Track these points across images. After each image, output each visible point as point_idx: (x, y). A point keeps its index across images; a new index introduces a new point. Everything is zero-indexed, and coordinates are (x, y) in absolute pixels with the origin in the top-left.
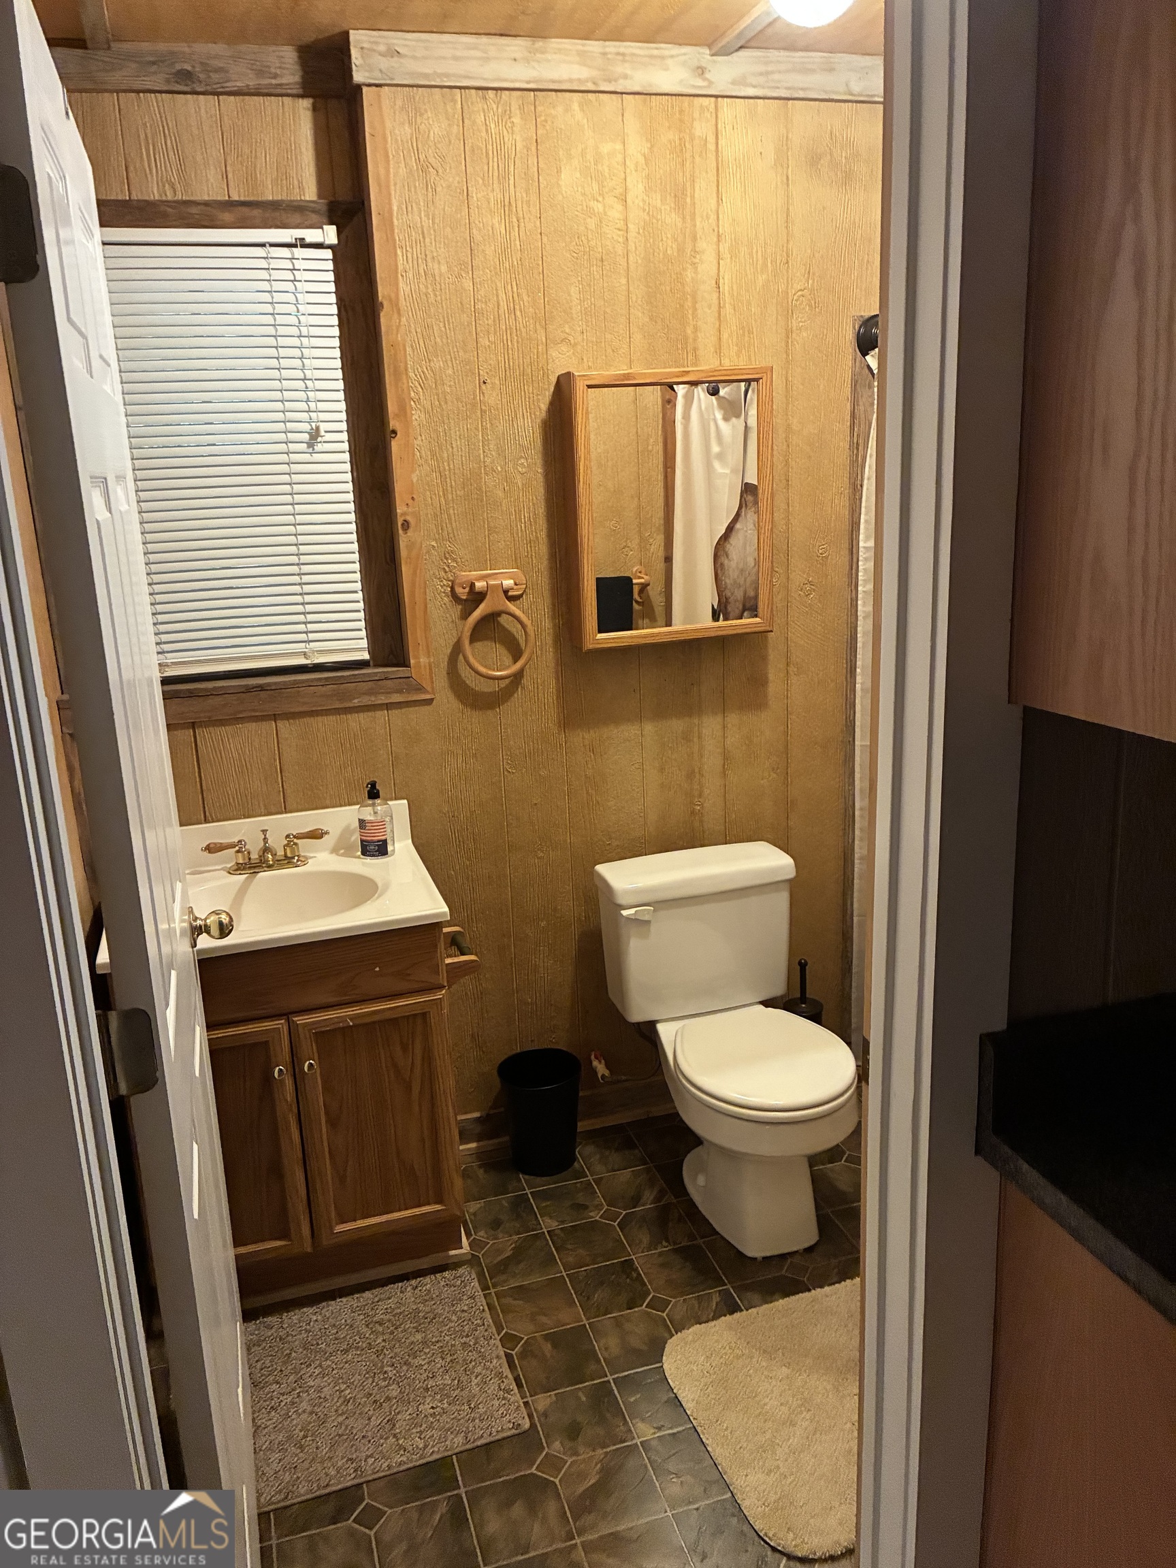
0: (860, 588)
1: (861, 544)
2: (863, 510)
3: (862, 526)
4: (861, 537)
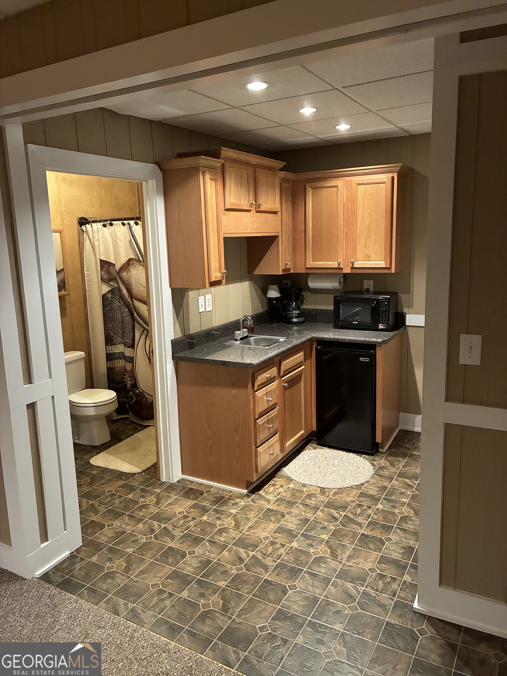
0: (86, 284)
1: (85, 273)
2: (84, 264)
3: (85, 268)
4: (85, 271)
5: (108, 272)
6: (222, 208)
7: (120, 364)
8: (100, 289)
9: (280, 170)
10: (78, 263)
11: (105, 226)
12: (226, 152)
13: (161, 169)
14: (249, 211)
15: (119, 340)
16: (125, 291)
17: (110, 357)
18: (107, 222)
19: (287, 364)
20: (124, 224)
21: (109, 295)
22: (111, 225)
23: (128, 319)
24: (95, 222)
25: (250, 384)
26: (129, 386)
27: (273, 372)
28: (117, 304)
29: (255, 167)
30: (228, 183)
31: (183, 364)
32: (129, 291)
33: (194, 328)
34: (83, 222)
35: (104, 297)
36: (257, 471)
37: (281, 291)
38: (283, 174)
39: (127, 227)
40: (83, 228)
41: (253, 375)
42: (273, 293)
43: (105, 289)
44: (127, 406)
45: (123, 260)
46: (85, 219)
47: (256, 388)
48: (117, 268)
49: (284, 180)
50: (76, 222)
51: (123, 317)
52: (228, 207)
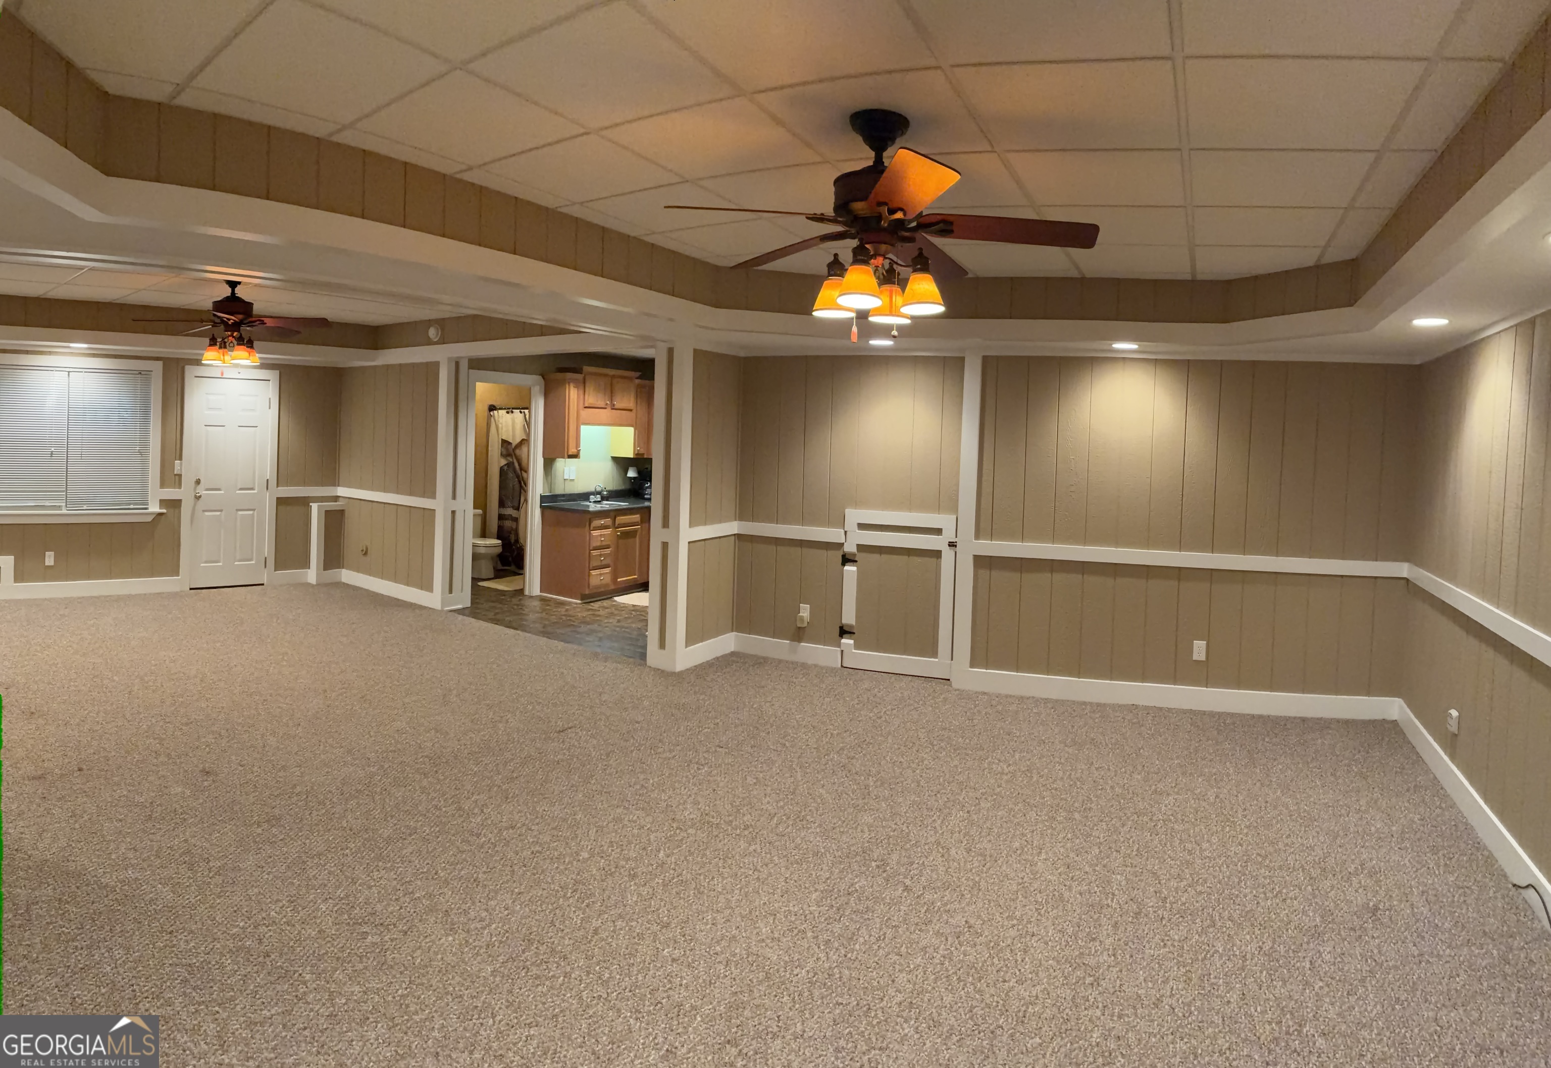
0: (491, 457)
1: (491, 448)
2: (491, 442)
3: (491, 445)
5: (507, 449)
6: (581, 406)
7: (508, 524)
8: (499, 462)
9: (637, 378)
10: (485, 440)
11: (508, 413)
12: (586, 369)
13: (544, 378)
14: (605, 408)
15: (510, 504)
16: (516, 465)
17: (501, 517)
18: (510, 410)
19: (621, 519)
20: (521, 412)
21: (506, 468)
22: (512, 412)
23: (517, 487)
24: (500, 409)
25: (587, 524)
26: (513, 541)
27: (608, 521)
28: (511, 475)
29: (613, 377)
30: (587, 389)
31: (548, 512)
32: (520, 464)
33: (559, 490)
34: (492, 408)
35: (501, 469)
36: (589, 587)
37: (639, 472)
38: (637, 381)
39: (523, 414)
40: (492, 413)
41: (590, 519)
42: (632, 473)
43: (503, 462)
44: (510, 559)
45: (518, 440)
46: (494, 406)
47: (592, 528)
48: (514, 445)
49: (639, 387)
50: (486, 408)
51: (513, 486)
52: (586, 405)
